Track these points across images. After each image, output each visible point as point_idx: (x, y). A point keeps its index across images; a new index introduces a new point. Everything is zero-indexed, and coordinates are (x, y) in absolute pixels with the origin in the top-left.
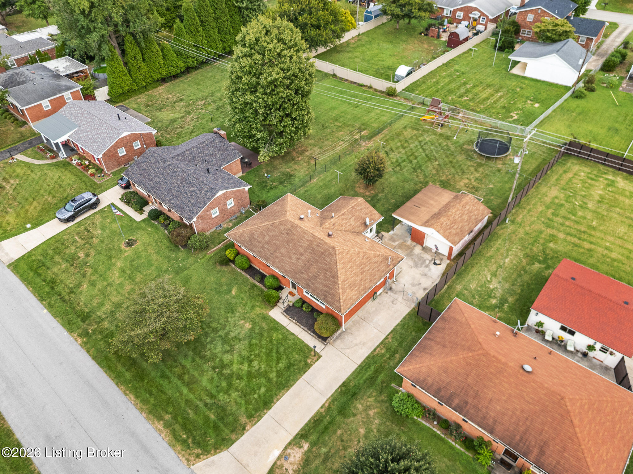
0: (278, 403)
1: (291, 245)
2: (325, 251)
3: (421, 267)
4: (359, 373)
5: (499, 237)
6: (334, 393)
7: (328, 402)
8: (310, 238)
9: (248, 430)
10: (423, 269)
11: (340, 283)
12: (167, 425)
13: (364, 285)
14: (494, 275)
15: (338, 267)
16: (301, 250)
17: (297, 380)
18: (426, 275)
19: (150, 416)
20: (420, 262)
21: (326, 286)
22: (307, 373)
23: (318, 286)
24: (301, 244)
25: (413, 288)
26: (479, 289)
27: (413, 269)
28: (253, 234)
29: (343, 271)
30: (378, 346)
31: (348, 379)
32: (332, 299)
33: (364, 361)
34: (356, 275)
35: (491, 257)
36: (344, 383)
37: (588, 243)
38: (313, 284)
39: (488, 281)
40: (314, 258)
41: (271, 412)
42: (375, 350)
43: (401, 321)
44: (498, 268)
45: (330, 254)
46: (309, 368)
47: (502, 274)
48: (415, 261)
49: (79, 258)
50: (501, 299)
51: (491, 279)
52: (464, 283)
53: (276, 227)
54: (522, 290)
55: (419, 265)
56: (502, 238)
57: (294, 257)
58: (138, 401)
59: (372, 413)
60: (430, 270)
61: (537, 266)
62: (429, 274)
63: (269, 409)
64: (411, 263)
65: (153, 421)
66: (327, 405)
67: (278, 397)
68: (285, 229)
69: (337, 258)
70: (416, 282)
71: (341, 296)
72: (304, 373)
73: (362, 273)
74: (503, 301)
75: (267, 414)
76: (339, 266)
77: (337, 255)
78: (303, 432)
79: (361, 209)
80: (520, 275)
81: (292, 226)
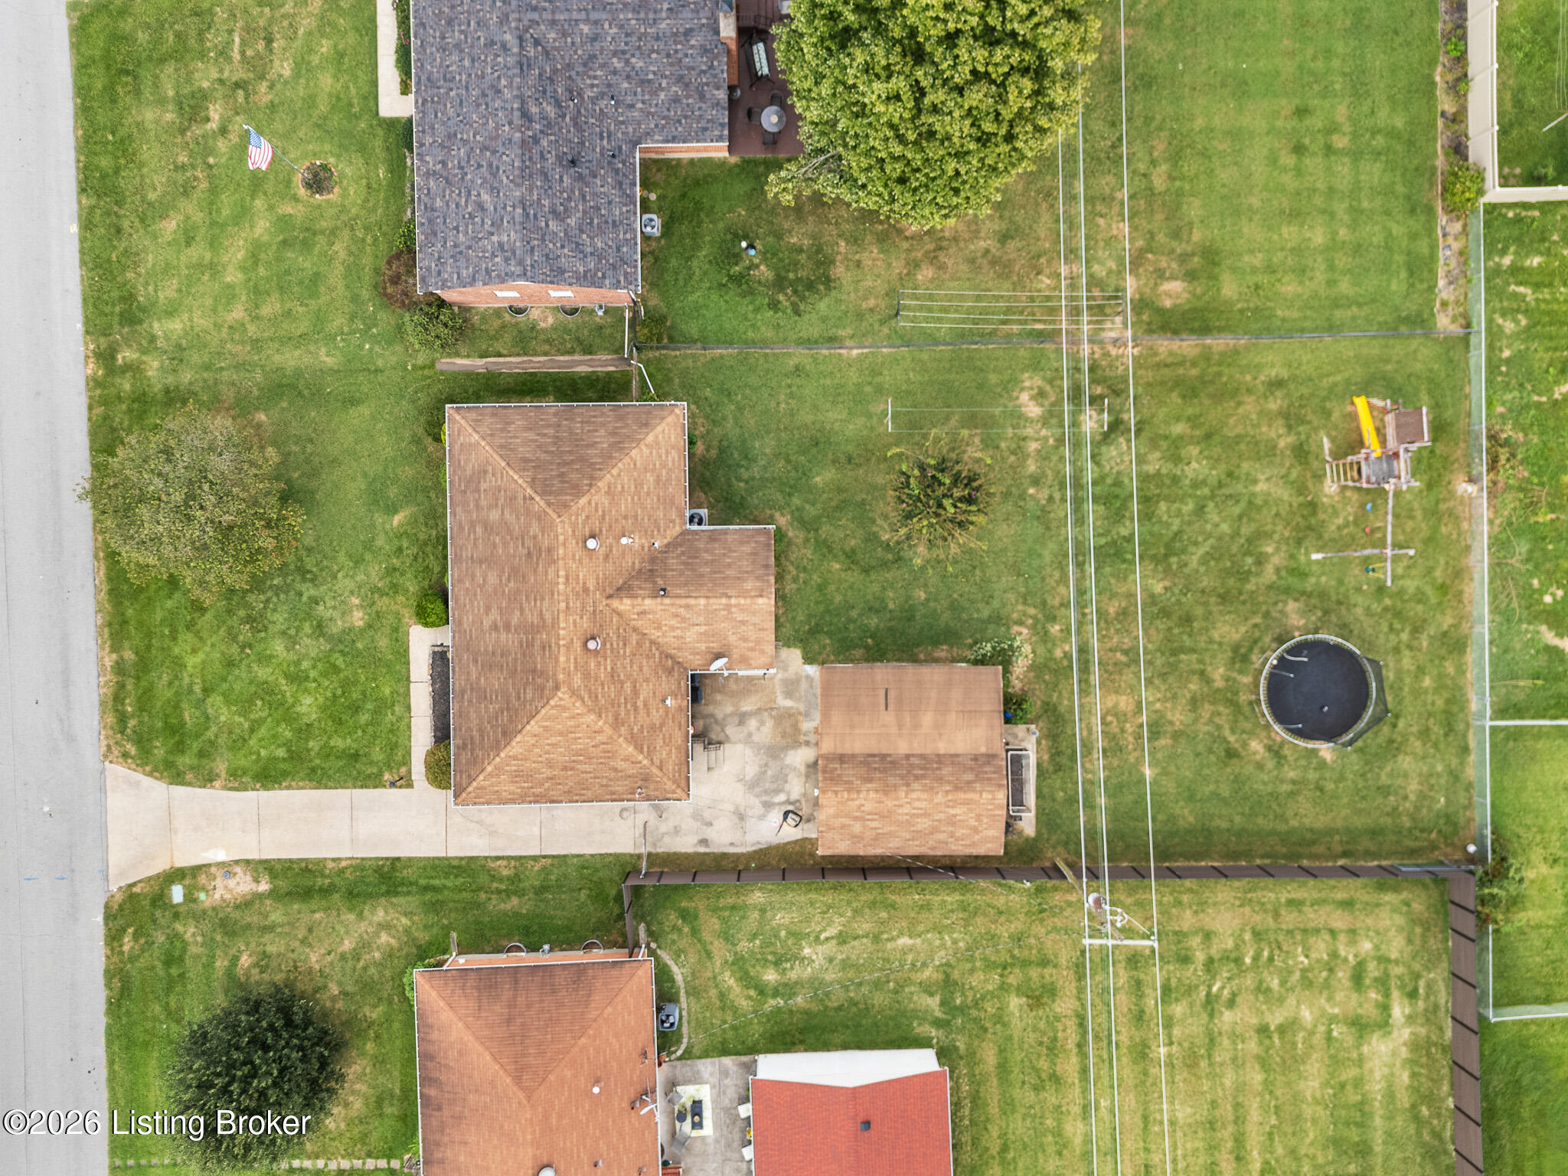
0: (285, 792)
1: (512, 584)
2: (542, 673)
3: (757, 796)
4: (434, 867)
5: (965, 889)
6: (370, 859)
7: (349, 862)
8: (547, 616)
9: (213, 787)
10: (754, 803)
11: (502, 755)
12: (119, 668)
13: (548, 789)
14: (842, 939)
15: (528, 727)
16: (515, 619)
17: (342, 787)
18: (742, 817)
19: (106, 630)
20: (767, 785)
21: (481, 731)
22: (365, 791)
23: (473, 715)
24: (525, 605)
25: (690, 820)
26: (783, 933)
27: (740, 786)
28: (485, 472)
29: (532, 741)
30: (509, 858)
31: (410, 859)
32: (467, 762)
33: (461, 859)
34: (550, 764)
35: (893, 906)
36: (398, 859)
37: (1077, 1068)
38: (470, 701)
39: (817, 938)
40: (515, 660)
41: (264, 795)
42: (498, 858)
43: (592, 856)
44: (866, 936)
45: (542, 689)
46: (375, 787)
47: (859, 950)
48: (764, 773)
49: (208, 120)
50: (786, 985)
51: (827, 939)
52: (775, 898)
53: (528, 513)
54: (840, 1008)
55: (757, 790)
56: (969, 897)
57: (494, 615)
58: (105, 588)
59: (384, 938)
60: (762, 817)
61: (933, 1003)
62: (750, 823)
63: (265, 788)
64: (751, 771)
65: (104, 643)
66: (344, 864)
67: (293, 784)
68: (535, 537)
69: (543, 711)
70: (707, 814)
71: (481, 777)
72: (362, 787)
73: (565, 769)
74: (786, 989)
75: (255, 793)
76: (533, 727)
77: (548, 707)
78: (278, 867)
79: (743, 622)
80: (877, 985)
81: (549, 550)
